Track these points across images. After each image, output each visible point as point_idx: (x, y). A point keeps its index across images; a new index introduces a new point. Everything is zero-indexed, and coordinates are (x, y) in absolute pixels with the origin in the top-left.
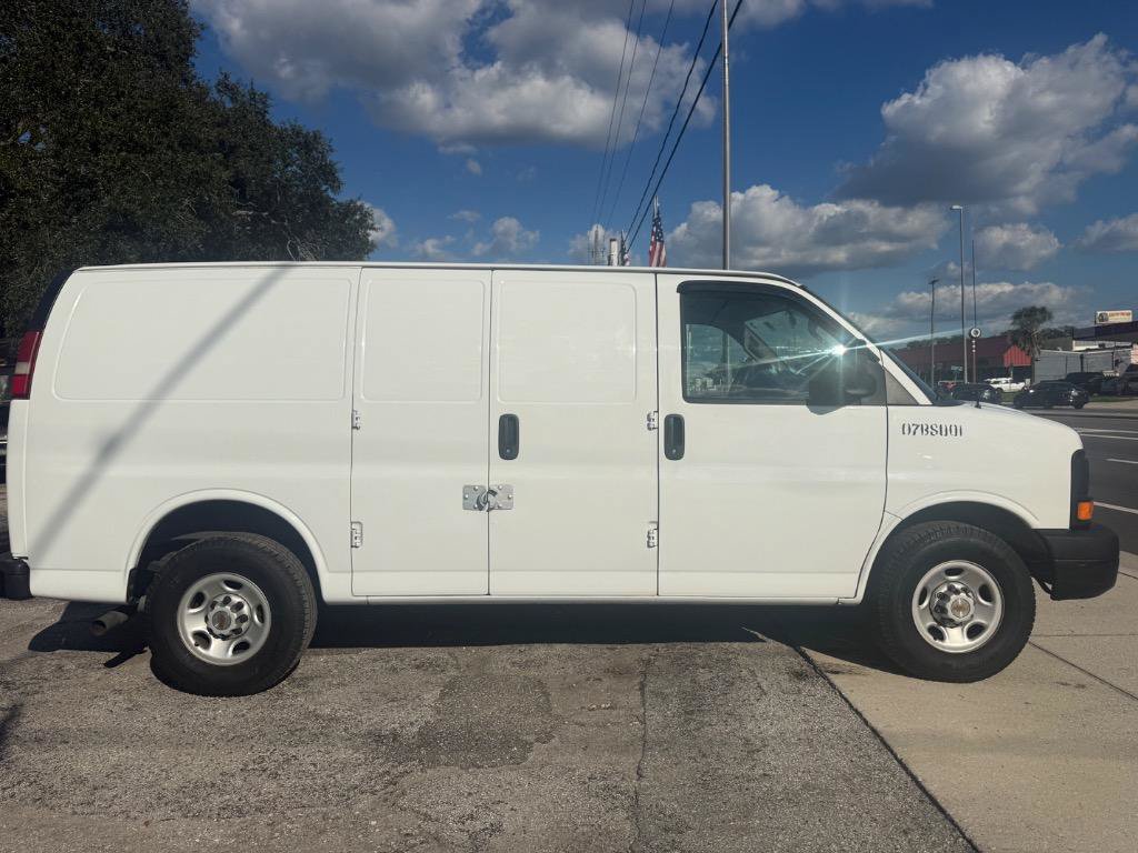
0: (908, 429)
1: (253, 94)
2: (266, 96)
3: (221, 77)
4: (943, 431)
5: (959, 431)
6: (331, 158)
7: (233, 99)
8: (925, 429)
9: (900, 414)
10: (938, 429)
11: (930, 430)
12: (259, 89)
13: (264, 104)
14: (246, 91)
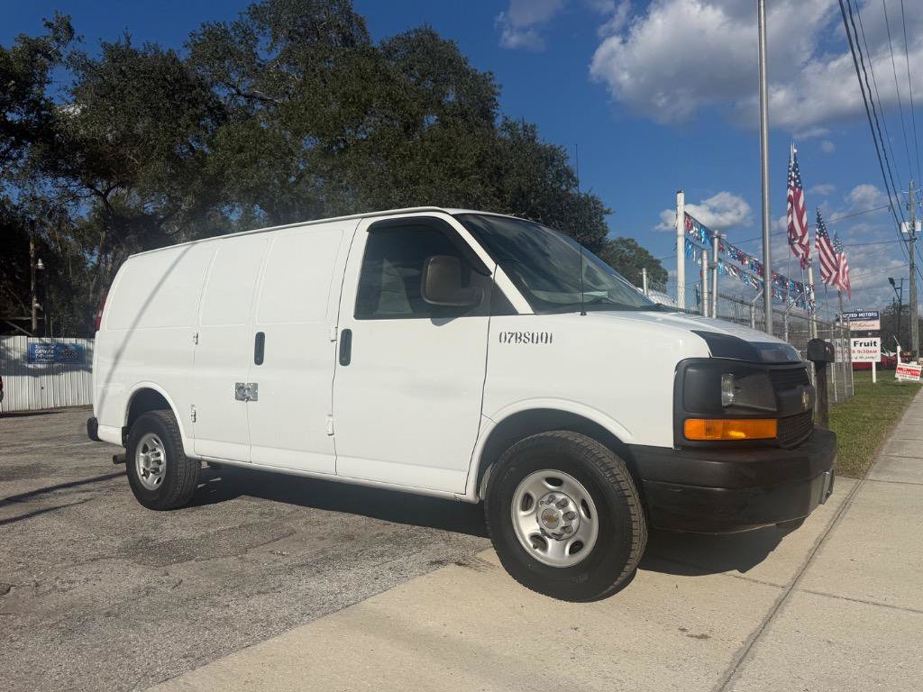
0: (503, 338)
1: (525, 128)
2: (534, 126)
3: (505, 120)
4: (534, 339)
5: (548, 338)
6: (569, 163)
7: (512, 134)
8: (518, 337)
9: (501, 323)
10: (530, 337)
11: (523, 338)
12: (529, 122)
13: (533, 132)
14: (520, 126)
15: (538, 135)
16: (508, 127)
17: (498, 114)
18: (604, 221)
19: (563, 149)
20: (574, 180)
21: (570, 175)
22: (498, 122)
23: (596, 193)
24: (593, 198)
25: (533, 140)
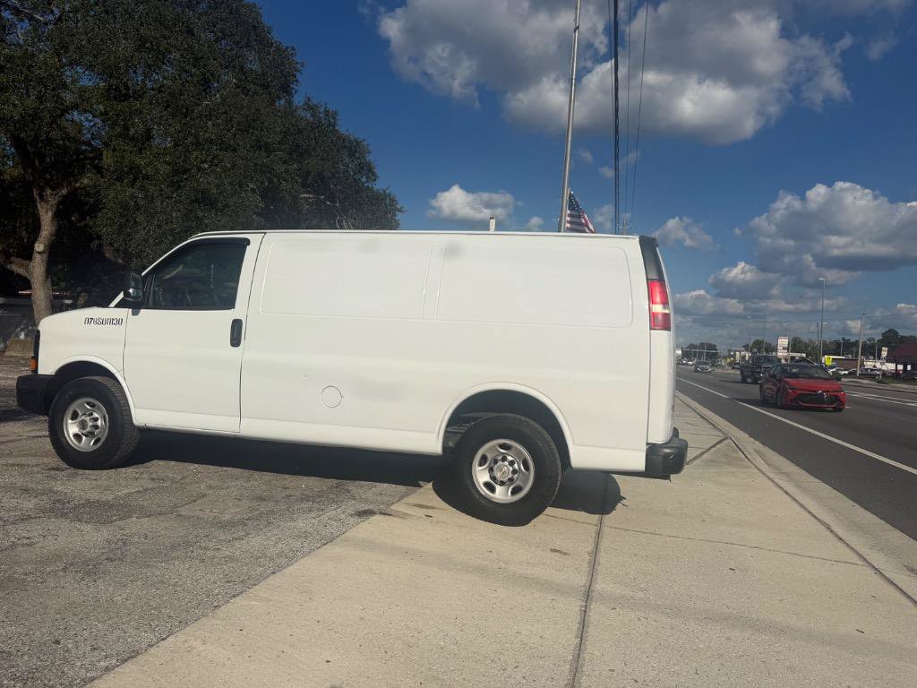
1: (327, 112)
2: (336, 113)
3: (306, 100)
6: (370, 158)
7: (313, 115)
12: (331, 108)
13: (334, 118)
14: (322, 109)
15: (338, 123)
16: (310, 107)
17: (296, 91)
18: (396, 218)
19: (365, 143)
20: (373, 174)
21: (370, 170)
22: (298, 100)
23: (392, 191)
24: (389, 195)
25: (333, 126)
